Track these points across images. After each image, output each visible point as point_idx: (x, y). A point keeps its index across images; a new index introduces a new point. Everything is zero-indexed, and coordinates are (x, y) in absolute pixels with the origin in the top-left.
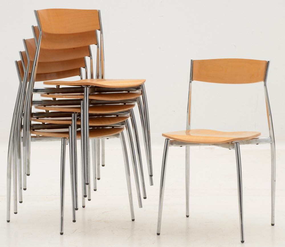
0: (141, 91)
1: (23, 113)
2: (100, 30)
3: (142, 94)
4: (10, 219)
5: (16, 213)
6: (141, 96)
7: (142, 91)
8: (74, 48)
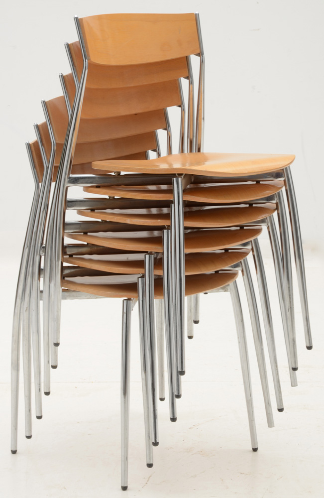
0: (275, 205)
1: (44, 245)
2: (187, 78)
3: (277, 209)
4: (16, 447)
5: (29, 437)
6: (275, 214)
7: (277, 204)
8: (136, 114)
